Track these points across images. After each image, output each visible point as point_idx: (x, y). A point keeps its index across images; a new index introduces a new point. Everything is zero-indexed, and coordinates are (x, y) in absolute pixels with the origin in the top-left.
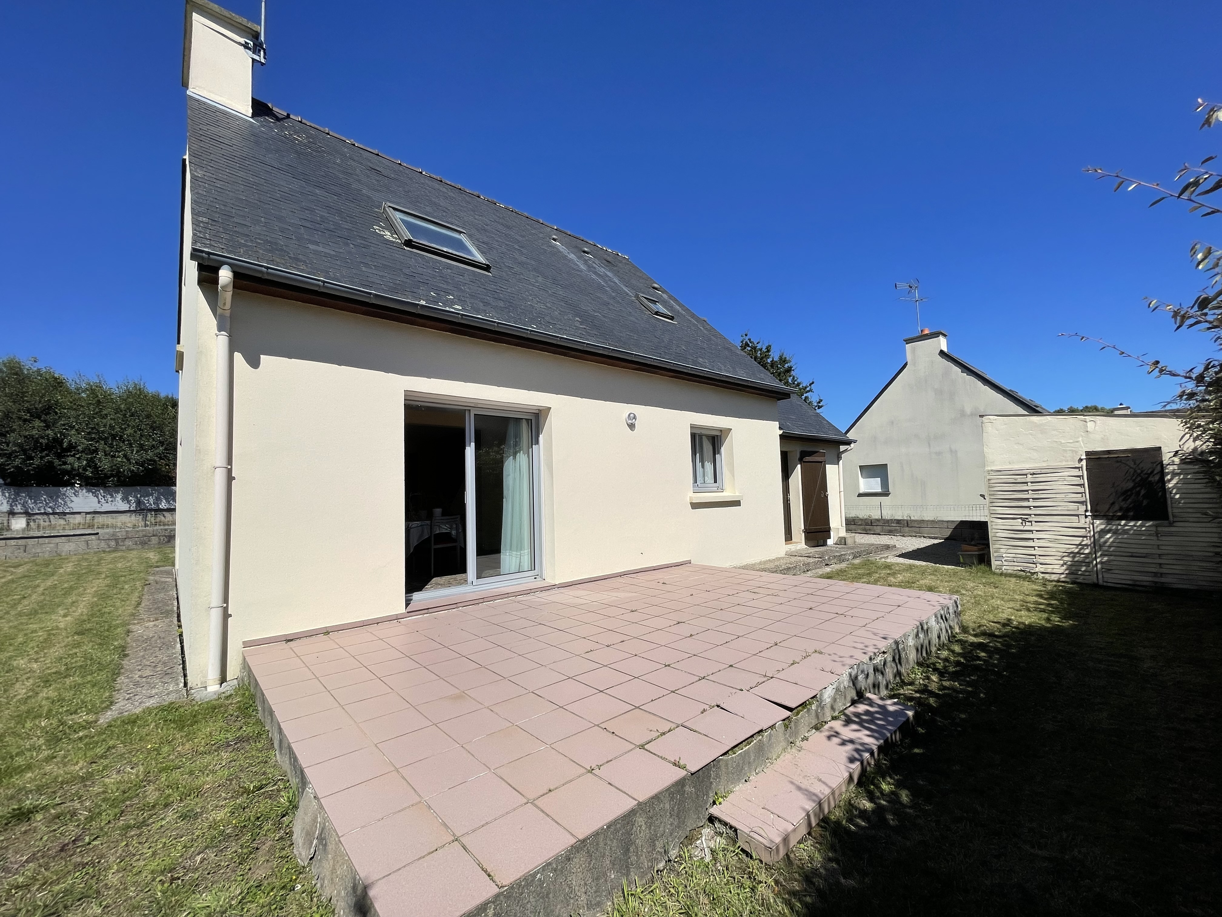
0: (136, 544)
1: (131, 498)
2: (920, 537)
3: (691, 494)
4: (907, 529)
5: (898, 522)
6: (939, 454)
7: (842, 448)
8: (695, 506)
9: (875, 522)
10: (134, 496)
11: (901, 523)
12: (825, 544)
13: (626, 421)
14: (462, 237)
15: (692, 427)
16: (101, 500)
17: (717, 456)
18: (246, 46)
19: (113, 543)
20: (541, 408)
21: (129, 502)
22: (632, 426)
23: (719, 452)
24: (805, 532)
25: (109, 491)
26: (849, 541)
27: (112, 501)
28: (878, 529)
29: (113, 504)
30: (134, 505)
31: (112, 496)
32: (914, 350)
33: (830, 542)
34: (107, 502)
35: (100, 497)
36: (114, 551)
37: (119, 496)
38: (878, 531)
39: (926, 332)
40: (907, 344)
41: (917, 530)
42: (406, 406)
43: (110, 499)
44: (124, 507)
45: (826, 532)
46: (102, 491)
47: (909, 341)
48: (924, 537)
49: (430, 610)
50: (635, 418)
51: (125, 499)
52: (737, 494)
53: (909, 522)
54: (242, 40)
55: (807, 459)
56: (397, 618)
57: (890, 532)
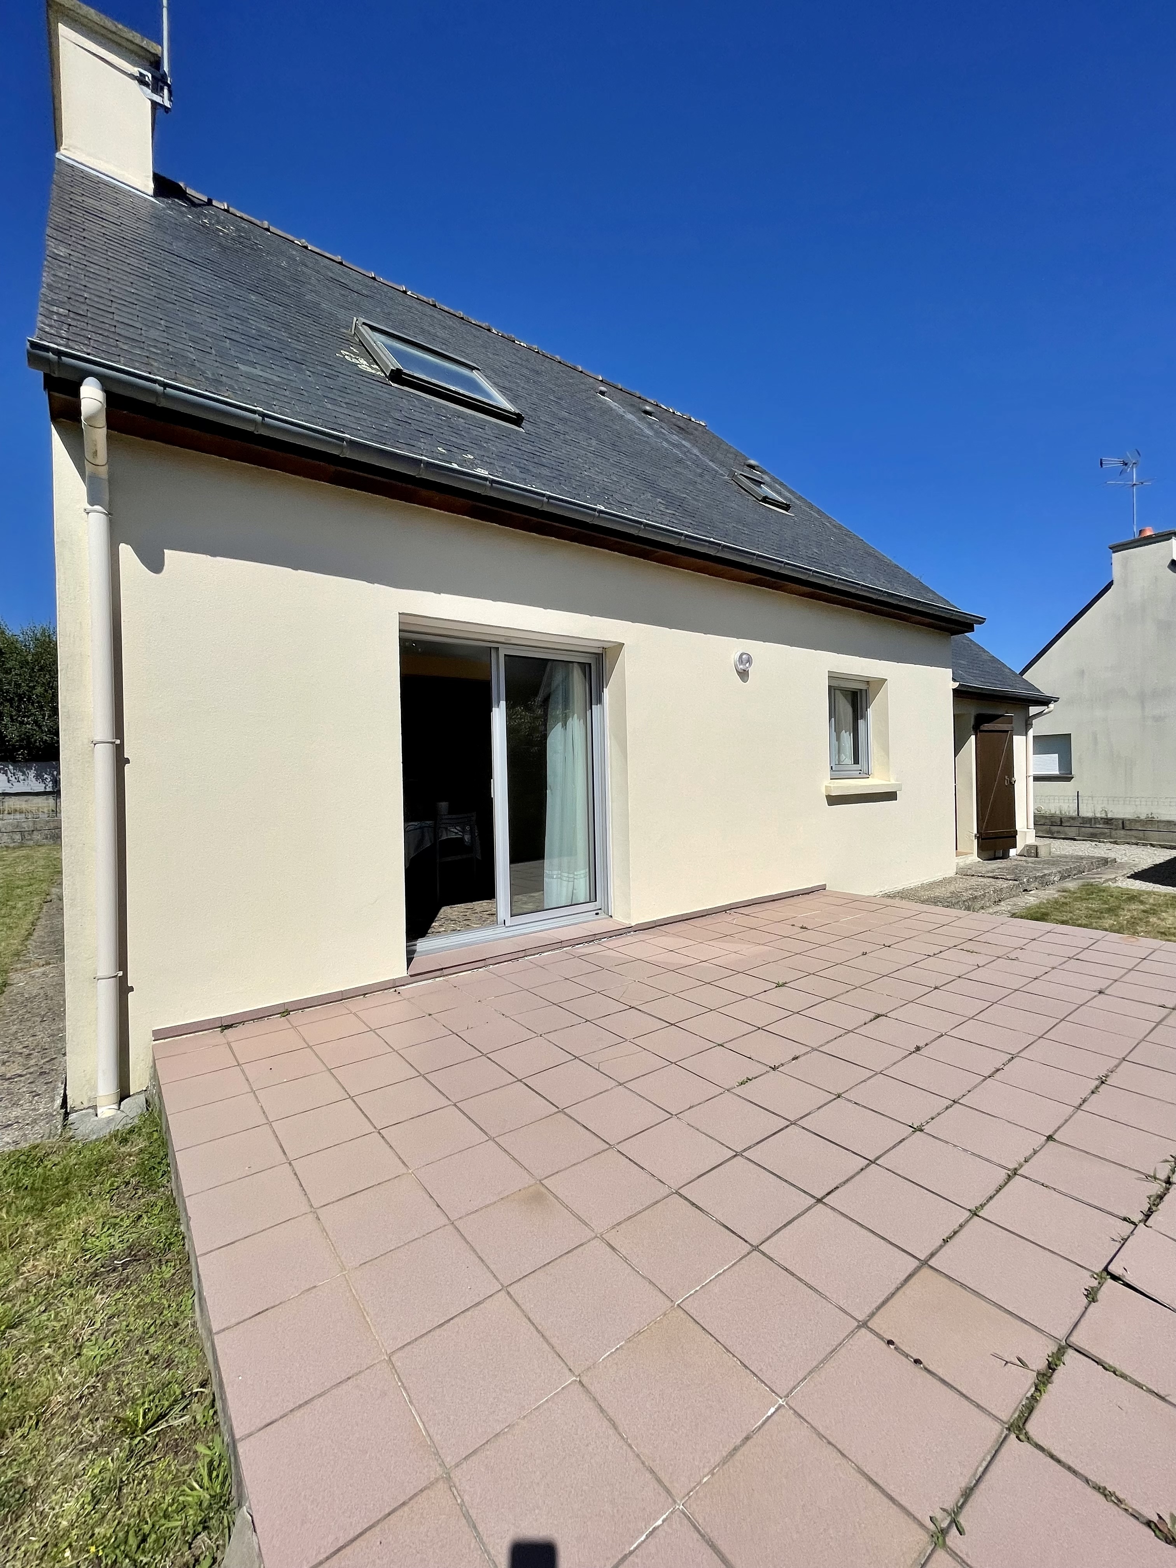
0: (47, 838)
1: (46, 776)
2: (1145, 845)
3: (827, 782)
4: (1122, 832)
5: (1108, 821)
6: (1157, 719)
7: (1033, 710)
8: (834, 800)
9: (1068, 821)
10: (50, 773)
11: (1111, 824)
12: (1005, 856)
13: (736, 666)
14: (475, 374)
15: (832, 676)
16: (11, 778)
17: (861, 723)
18: (141, 80)
19: (18, 837)
20: (606, 645)
21: (44, 780)
22: (743, 675)
23: (864, 716)
24: (978, 838)
25: (20, 767)
26: (1042, 852)
27: (24, 780)
28: (1072, 832)
29: (26, 783)
30: (50, 785)
31: (24, 774)
32: (1125, 564)
33: (1013, 852)
34: (18, 781)
35: (9, 774)
36: (19, 847)
37: (32, 774)
38: (1071, 835)
39: (1149, 532)
40: (1114, 552)
41: (1141, 834)
42: (402, 640)
43: (22, 777)
44: (39, 787)
45: (1011, 838)
46: (11, 767)
47: (1117, 548)
48: (1152, 845)
49: (445, 972)
50: (749, 660)
51: (39, 777)
52: (893, 782)
53: (1127, 824)
54: (135, 71)
55: (986, 727)
56: (394, 985)
57: (1093, 837)
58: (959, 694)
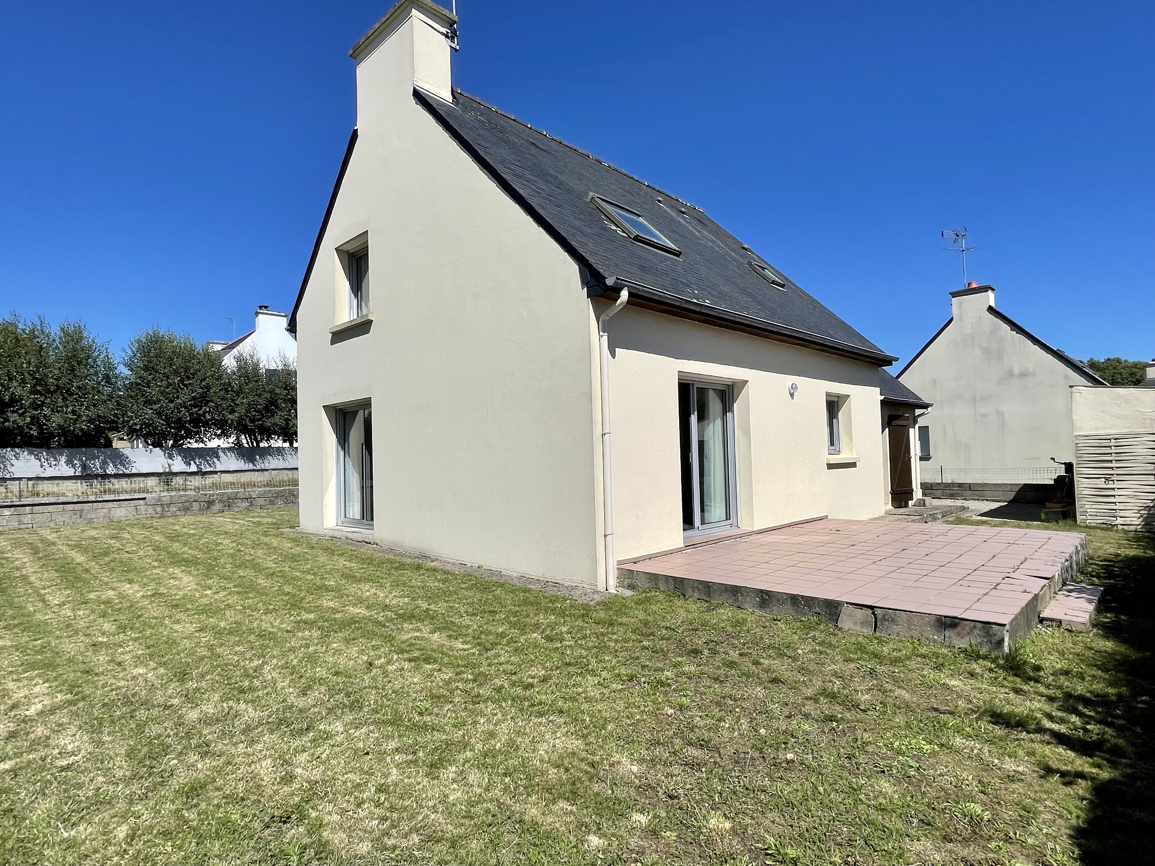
0: (180, 510)
1: (75, 462)
2: (983, 500)
3: (827, 456)
4: (969, 492)
5: (960, 485)
6: (984, 415)
7: (918, 412)
8: (831, 466)
9: (936, 486)
10: (79, 459)
11: (963, 487)
12: (906, 506)
13: (789, 390)
14: (641, 219)
15: (828, 394)
16: (44, 464)
17: (834, 420)
18: (447, 36)
19: (159, 509)
20: (736, 381)
21: (74, 466)
22: (792, 395)
23: (837, 417)
24: (892, 494)
25: (52, 453)
26: (927, 503)
27: (55, 465)
28: (939, 493)
29: (57, 468)
30: (80, 469)
31: (56, 460)
32: (960, 305)
33: (911, 503)
34: (51, 466)
35: (43, 460)
36: (160, 518)
37: (63, 459)
38: (938, 495)
39: (974, 286)
40: (953, 297)
41: (980, 493)
43: (54, 463)
44: (70, 472)
45: (909, 494)
46: (44, 453)
47: (955, 294)
48: (987, 500)
49: (696, 546)
50: (796, 388)
51: (69, 462)
52: (855, 456)
53: (972, 486)
54: (444, 30)
55: (895, 423)
56: (679, 550)
57: (952, 496)
58: (884, 403)
